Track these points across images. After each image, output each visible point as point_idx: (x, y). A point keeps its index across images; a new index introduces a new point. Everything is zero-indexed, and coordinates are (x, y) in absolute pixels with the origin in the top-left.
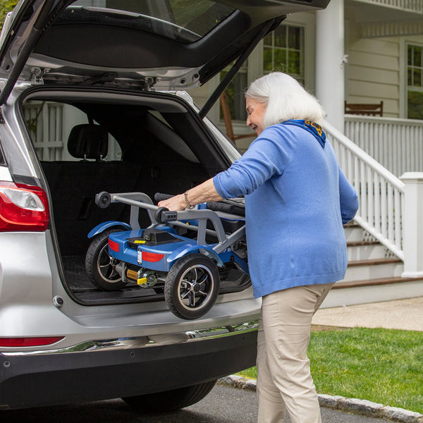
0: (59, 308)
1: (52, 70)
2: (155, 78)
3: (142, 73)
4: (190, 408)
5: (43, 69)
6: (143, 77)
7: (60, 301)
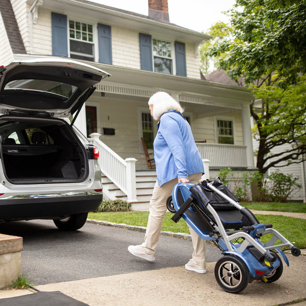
0: (4, 185)
1: (12, 110)
2: (53, 113)
3: (48, 111)
4: (79, 230)
5: (8, 110)
6: (49, 113)
7: (4, 182)
